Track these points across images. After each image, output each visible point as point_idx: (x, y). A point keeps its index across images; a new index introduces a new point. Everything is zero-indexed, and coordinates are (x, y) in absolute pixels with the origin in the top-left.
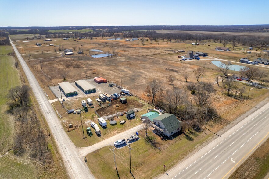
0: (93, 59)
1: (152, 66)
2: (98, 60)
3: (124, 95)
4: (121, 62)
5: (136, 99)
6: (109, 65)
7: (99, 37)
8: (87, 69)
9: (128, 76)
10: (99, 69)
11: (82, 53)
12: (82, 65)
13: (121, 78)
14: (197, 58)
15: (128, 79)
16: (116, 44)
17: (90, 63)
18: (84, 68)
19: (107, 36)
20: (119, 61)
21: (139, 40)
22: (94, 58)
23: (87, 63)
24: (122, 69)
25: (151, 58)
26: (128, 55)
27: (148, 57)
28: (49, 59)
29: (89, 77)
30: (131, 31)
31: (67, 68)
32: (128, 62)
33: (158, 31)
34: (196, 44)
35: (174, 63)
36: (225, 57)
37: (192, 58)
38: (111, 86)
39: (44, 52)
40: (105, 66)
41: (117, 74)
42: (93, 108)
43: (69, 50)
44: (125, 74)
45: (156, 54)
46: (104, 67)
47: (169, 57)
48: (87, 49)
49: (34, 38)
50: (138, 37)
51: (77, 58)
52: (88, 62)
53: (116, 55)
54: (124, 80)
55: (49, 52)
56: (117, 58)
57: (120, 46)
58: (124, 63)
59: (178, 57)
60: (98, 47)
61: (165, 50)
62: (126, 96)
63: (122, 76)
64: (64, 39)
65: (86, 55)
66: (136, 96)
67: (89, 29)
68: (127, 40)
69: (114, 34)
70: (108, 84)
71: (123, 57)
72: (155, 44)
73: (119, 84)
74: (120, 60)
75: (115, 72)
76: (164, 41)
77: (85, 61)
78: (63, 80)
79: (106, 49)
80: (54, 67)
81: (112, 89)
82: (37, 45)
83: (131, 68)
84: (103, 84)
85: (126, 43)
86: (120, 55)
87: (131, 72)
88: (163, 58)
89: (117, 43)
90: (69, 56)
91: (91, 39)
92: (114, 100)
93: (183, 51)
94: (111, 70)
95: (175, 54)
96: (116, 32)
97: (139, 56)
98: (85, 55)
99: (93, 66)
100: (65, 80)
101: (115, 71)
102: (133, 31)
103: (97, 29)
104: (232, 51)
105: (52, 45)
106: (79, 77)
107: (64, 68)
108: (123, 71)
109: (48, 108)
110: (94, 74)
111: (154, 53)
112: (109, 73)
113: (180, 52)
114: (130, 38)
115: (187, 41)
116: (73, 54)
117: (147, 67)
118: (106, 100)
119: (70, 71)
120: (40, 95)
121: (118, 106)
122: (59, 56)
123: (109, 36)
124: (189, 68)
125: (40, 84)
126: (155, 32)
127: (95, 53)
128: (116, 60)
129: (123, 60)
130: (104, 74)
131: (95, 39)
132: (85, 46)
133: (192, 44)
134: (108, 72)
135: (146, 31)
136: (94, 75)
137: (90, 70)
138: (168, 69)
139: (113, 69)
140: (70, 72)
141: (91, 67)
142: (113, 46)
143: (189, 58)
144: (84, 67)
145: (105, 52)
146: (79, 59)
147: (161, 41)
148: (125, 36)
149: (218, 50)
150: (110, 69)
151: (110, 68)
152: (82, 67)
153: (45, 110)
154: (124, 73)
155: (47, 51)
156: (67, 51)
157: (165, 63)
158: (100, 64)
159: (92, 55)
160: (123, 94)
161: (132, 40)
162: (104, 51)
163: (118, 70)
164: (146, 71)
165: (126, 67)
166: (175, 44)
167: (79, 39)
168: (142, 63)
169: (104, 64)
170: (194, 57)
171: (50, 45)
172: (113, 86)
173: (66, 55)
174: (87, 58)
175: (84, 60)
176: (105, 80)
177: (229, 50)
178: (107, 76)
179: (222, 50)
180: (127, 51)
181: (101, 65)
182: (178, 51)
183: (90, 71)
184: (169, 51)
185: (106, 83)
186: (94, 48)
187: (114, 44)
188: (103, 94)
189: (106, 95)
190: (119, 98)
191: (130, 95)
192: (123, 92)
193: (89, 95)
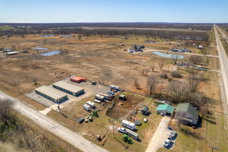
0: (46, 58)
1: (110, 60)
2: (52, 58)
4: (78, 58)
6: (69, 63)
8: (49, 68)
9: (100, 72)
11: (27, 52)
12: (39, 65)
13: (95, 74)
14: (140, 50)
15: (102, 75)
18: (44, 68)
19: (36, 33)
20: (75, 58)
21: (73, 36)
22: (45, 56)
24: (86, 66)
25: (103, 53)
26: (78, 51)
27: (99, 52)
29: (61, 77)
30: (58, 28)
31: (25, 70)
32: (85, 57)
33: (84, 28)
34: (126, 38)
35: (127, 56)
37: (136, 51)
38: (94, 84)
40: (65, 63)
41: (86, 71)
42: (100, 111)
44: (95, 70)
45: (103, 49)
46: (67, 65)
47: (117, 51)
48: (27, 47)
50: (68, 33)
51: (26, 58)
52: (42, 61)
53: (66, 52)
54: (100, 76)
57: (60, 42)
58: (82, 59)
59: (125, 50)
60: (39, 45)
61: (107, 45)
62: (119, 92)
63: (94, 72)
65: (34, 54)
68: (62, 37)
69: (42, 31)
71: (76, 54)
72: (91, 39)
74: (75, 56)
75: (82, 69)
76: (96, 37)
77: (39, 60)
79: (49, 46)
80: (6, 70)
81: (98, 87)
83: (94, 64)
84: (84, 83)
85: (63, 39)
86: (69, 51)
87: (98, 68)
88: (112, 52)
89: (54, 40)
90: (13, 56)
91: (23, 37)
93: (123, 45)
94: (77, 68)
95: (118, 48)
97: (90, 52)
98: (31, 54)
99: (52, 64)
100: (36, 83)
102: (59, 28)
103: (18, 27)
104: (157, 43)
106: (49, 79)
107: (21, 70)
108: (89, 67)
110: (62, 73)
111: (100, 48)
112: (78, 71)
113: (120, 45)
115: (115, 36)
116: (17, 54)
117: (107, 61)
118: (105, 100)
119: (31, 73)
121: (124, 105)
124: (143, 59)
126: (81, 29)
128: (71, 56)
129: (78, 56)
130: (73, 73)
131: (26, 36)
133: (123, 38)
134: (75, 69)
135: (72, 28)
136: (64, 74)
137: (54, 69)
138: (128, 62)
139: (77, 66)
140: (33, 74)
142: (53, 43)
143: (135, 51)
145: (51, 50)
146: (31, 59)
147: (93, 37)
149: (147, 42)
151: (73, 65)
152: (42, 67)
154: (92, 69)
157: (120, 57)
158: (58, 62)
159: (40, 53)
161: (66, 37)
162: (49, 49)
163: (83, 67)
164: (111, 66)
165: (88, 63)
166: (107, 38)
167: (8, 37)
168: (99, 58)
170: (138, 50)
172: (96, 84)
173: (9, 55)
175: (36, 59)
176: (83, 78)
177: (155, 42)
179: (150, 42)
180: (73, 48)
181: (61, 63)
182: (119, 45)
184: (110, 45)
185: (85, 81)
187: (52, 41)
188: (99, 93)
189: (103, 95)
190: (114, 96)
191: (122, 91)
192: (113, 89)
193: (81, 97)
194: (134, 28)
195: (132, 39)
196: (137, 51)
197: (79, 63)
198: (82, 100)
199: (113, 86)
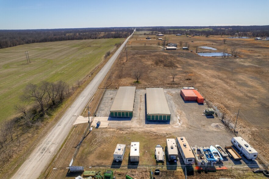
0: (198, 58)
2: (205, 59)
3: (237, 162)
4: (243, 67)
6: (219, 69)
8: (181, 69)
9: (255, 99)
10: (200, 73)
11: (187, 49)
12: (178, 63)
13: (239, 99)
15: (254, 104)
16: (239, 43)
17: (191, 61)
18: (178, 68)
20: (240, 65)
22: (200, 56)
23: (187, 62)
24: (242, 80)
26: (259, 58)
28: (145, 52)
29: (176, 84)
31: (155, 65)
32: (259, 68)
38: (209, 115)
39: (147, 45)
40: (212, 69)
41: (229, 88)
43: (173, 45)
44: (249, 92)
46: (210, 72)
48: (196, 45)
49: (151, 34)
52: (189, 60)
53: (235, 56)
54: (244, 106)
55: (153, 45)
56: (237, 60)
57: (245, 45)
58: (249, 69)
60: (212, 44)
64: (177, 35)
65: (192, 52)
67: (209, 28)
69: (238, 33)
70: (205, 108)
71: (249, 60)
73: (230, 116)
75: (227, 83)
77: (186, 59)
78: (135, 82)
80: (140, 62)
81: (210, 124)
82: (147, 39)
83: (264, 81)
84: (194, 105)
85: (256, 42)
86: (242, 56)
87: (263, 90)
89: (242, 41)
90: (169, 51)
91: (207, 36)
92: (199, 171)
94: (221, 79)
96: (241, 31)
98: (189, 51)
99: (193, 66)
100: (137, 82)
101: (228, 80)
103: (218, 29)
105: (161, 39)
106: (161, 81)
107: (152, 65)
108: (244, 84)
110: (187, 79)
112: (215, 84)
114: (263, 37)
116: (175, 49)
118: (179, 163)
119: (155, 69)
120: (82, 101)
122: (159, 49)
125: (102, 81)
127: (204, 50)
128: (235, 62)
129: (247, 64)
130: (203, 84)
131: (212, 36)
134: (214, 80)
136: (187, 82)
137: (185, 72)
140: (154, 71)
141: (190, 67)
142: (233, 45)
144: (179, 66)
145: (219, 51)
146: (179, 56)
148: (255, 36)
150: (219, 76)
151: (220, 74)
152: (177, 66)
153: (49, 140)
154: (246, 88)
155: (151, 44)
156: (170, 45)
158: (205, 65)
159: (199, 52)
160: (236, 157)
161: (266, 39)
162: (218, 49)
163: (234, 80)
165: (252, 78)
167: (193, 36)
169: (212, 66)
171: (159, 39)
172: (213, 118)
173: (167, 49)
174: (189, 56)
175: (185, 57)
176: (200, 97)
178: (209, 90)
181: (207, 68)
183: (184, 75)
185: (201, 104)
186: (206, 45)
188: (179, 139)
189: (183, 147)
190: (217, 167)
191: (260, 172)
192: (236, 148)
193: (151, 127)
197: (234, 73)
198: (145, 132)
199: (240, 140)
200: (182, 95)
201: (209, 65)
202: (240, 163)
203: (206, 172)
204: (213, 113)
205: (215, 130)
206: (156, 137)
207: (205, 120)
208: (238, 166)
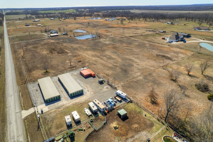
0: (77, 42)
1: (139, 50)
2: (82, 42)
3: (120, 102)
4: (106, 45)
5: (138, 110)
6: (94, 49)
7: (81, 16)
8: (71, 54)
9: (118, 66)
10: (84, 55)
11: (66, 34)
12: (66, 49)
13: (111, 68)
14: (182, 40)
15: (119, 70)
16: (98, 24)
17: (75, 46)
18: (68, 53)
19: (88, 16)
20: (104, 44)
21: (117, 19)
22: (78, 40)
23: (72, 47)
24: (109, 55)
25: (136, 40)
26: (112, 36)
27: (132, 38)
28: (34, 41)
29: (74, 67)
30: (109, 11)
31: (51, 54)
32: (114, 44)
33: (132, 11)
34: (172, 24)
35: (162, 47)
36: (210, 38)
37: (177, 40)
38: (101, 83)
39: (31, 33)
40: (90, 50)
41: (104, 63)
42: (82, 130)
43: (54, 32)
44: (114, 63)
45: (139, 35)
46: (90, 53)
47: (154, 39)
48: (71, 29)
50: (115, 16)
51: (62, 40)
52: (72, 45)
53: (99, 37)
54: (115, 72)
55: (36, 33)
56: (101, 40)
57: (102, 26)
58: (109, 46)
59: (163, 39)
60: (82, 27)
61: (146, 31)
62: (123, 102)
63: (111, 65)
64: (51, 19)
65: (71, 36)
66: (137, 104)
67: (72, 9)
68: (107, 20)
69: (94, 14)
70: (97, 80)
71: (107, 39)
72: (133, 24)
73: (111, 80)
74: (105, 42)
75: (102, 59)
76: (140, 21)
77: (69, 44)
78: (45, 72)
79: (89, 29)
80: (37, 52)
81: (103, 88)
82: (26, 25)
83: (118, 53)
84: (91, 79)
85: (106, 22)
86: (103, 36)
87: (120, 60)
88: (147, 39)
89: (99, 22)
90: (54, 38)
91: (75, 19)
92: (108, 112)
93: (164, 32)
94: (98, 57)
95: (157, 35)
96: (95, 12)
97: (123, 38)
98: (69, 36)
99: (78, 50)
100: (47, 72)
101: (102, 57)
103: (79, 10)
104: (212, 31)
105: (40, 26)
106: (63, 67)
107: (48, 54)
108: (110, 58)
109: (17, 129)
110: (79, 62)
111: (136, 34)
112: (96, 61)
113: (161, 32)
114: (110, 17)
115: (161, 20)
116: (58, 36)
117: (135, 52)
118: (98, 112)
119: (53, 58)
120: (13, 100)
121: (118, 128)
122: (45, 37)
123: (90, 16)
124: (182, 53)
125: (17, 78)
126: (129, 12)
127: (79, 34)
128: (101, 42)
129: (107, 43)
130: (90, 63)
131: (78, 19)
132: (70, 26)
133: (168, 24)
134: (94, 59)
135: (121, 11)
136: (80, 64)
137: (75, 56)
138: (160, 55)
139: (99, 54)
140: (53, 60)
141: (76, 51)
142: (95, 26)
143: (175, 41)
144: (68, 52)
145: (88, 33)
146: (64, 42)
147: (137, 20)
148: (104, 16)
149: (197, 30)
150: (96, 55)
151: (96, 53)
152: (67, 52)
153: (12, 136)
154: (112, 61)
155: (34, 31)
156: (52, 32)
157: (153, 47)
158: (85, 47)
159: (76, 36)
160: (120, 100)
161: (111, 20)
162: (87, 32)
163: (105, 56)
164: (136, 58)
165: (113, 52)
166: (150, 23)
167: (64, 19)
168: (128, 47)
169: (89, 47)
170: (180, 39)
171: (38, 26)
172: (104, 83)
173: (51, 36)
174: (72, 40)
175: (68, 43)
176: (92, 73)
177: (209, 30)
178: (94, 66)
179: (201, 29)
180: (109, 32)
181: (86, 50)
182: (159, 32)
183: (75, 58)
184: (149, 31)
185: (94, 77)
186: (77, 28)
187: (96, 23)
188: (94, 101)
189: (98, 104)
190: (114, 107)
191: (129, 102)
192: (118, 95)
193: (75, 100)
194: (187, 12)
195: (179, 24)
196: (179, 41)
197: (103, 51)
198: (74, 104)
199: (119, 92)
200: (81, 74)
201: (87, 47)
202: (122, 101)
203: (111, 111)
204: (102, 81)
205: (107, 90)
206: (81, 105)
207: (100, 86)
208: (122, 103)
